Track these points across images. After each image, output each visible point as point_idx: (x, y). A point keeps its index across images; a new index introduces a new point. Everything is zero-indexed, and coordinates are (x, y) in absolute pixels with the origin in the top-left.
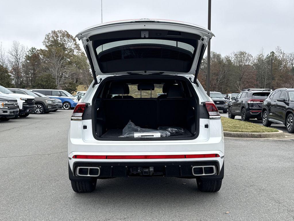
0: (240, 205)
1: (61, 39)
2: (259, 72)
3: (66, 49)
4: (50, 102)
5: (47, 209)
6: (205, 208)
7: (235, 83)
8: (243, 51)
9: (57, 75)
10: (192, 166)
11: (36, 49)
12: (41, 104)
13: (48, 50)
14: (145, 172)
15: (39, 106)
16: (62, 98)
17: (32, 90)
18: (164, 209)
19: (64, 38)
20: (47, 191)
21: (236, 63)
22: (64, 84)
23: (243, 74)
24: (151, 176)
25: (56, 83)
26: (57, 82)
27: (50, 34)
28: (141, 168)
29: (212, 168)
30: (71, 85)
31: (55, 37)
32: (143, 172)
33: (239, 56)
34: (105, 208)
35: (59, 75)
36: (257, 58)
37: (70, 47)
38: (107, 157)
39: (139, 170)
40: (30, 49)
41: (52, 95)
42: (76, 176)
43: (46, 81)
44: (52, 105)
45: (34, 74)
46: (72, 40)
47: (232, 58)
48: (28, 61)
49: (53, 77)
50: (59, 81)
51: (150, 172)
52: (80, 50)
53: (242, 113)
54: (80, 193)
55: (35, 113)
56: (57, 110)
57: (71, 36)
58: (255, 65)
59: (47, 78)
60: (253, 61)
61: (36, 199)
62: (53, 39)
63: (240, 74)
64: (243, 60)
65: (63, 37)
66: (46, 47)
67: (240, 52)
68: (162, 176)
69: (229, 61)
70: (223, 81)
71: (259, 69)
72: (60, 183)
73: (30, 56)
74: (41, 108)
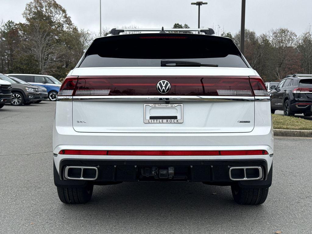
0: (295, 222)
1: (46, 10)
2: (304, 56)
3: (53, 23)
4: (32, 91)
5: (23, 225)
6: (246, 225)
7: (274, 71)
8: (284, 28)
9: (41, 57)
10: (229, 167)
11: (14, 22)
12: (20, 93)
13: (30, 24)
14: (162, 175)
15: (17, 95)
16: (47, 86)
17: (8, 75)
18: (187, 227)
19: (51, 9)
20: (24, 202)
21: (275, 44)
22: (50, 68)
23: (284, 59)
24: (170, 180)
25: (39, 67)
26: (41, 66)
27: (32, 4)
28: (156, 169)
29: (258, 170)
30: (59, 70)
31: (38, 7)
32: (160, 174)
33: (279, 35)
34: (105, 225)
35: (44, 56)
36: (302, 38)
37: (59, 21)
38: (107, 153)
39: (153, 172)
40: (6, 23)
41: (34, 82)
42: (64, 179)
43: (26, 64)
44: (34, 94)
45: (11, 55)
46: (61, 11)
47: (269, 38)
48: (4, 39)
49: (36, 59)
50: (43, 65)
51: (169, 175)
52: (71, 25)
53: (286, 106)
54: (70, 204)
55: (12, 105)
56: (41, 101)
57: (60, 5)
58: (300, 47)
59: (27, 60)
60: (298, 42)
61: (8, 212)
62: (36, 10)
63: (280, 58)
64: (284, 40)
65: (50, 7)
66: (27, 20)
67: (281, 30)
68: (186, 180)
69: (266, 41)
70: (258, 67)
71: (304, 51)
72: (41, 192)
73: (6, 31)
74: (19, 97)
